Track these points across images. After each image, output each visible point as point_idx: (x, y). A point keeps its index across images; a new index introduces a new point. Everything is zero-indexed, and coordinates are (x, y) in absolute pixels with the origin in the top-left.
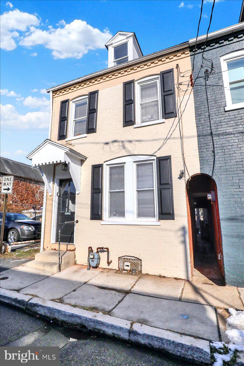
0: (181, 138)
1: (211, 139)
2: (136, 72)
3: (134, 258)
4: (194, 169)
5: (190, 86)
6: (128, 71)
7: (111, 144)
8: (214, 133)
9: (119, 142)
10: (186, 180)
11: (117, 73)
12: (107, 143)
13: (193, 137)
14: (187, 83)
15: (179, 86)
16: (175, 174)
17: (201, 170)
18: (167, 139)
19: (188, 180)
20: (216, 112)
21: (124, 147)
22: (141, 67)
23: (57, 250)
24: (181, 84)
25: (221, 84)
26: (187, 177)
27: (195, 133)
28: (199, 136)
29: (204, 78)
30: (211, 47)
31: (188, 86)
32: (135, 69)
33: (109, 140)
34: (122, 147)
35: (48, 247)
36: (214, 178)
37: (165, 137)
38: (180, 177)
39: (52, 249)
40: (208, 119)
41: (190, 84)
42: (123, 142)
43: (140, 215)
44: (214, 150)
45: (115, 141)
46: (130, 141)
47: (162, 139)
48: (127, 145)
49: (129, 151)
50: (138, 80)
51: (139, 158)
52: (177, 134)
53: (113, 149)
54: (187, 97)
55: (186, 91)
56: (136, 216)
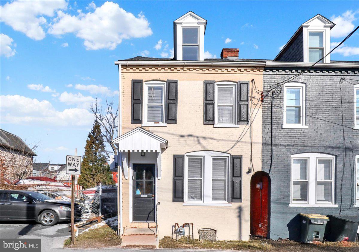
0: (251, 143)
1: (271, 147)
2: (217, 74)
3: (209, 230)
4: (258, 167)
5: (260, 101)
6: (209, 70)
7: (186, 138)
8: (273, 143)
9: (194, 137)
10: (252, 175)
11: (199, 68)
12: (182, 136)
13: (258, 143)
14: (259, 98)
15: (253, 99)
16: (245, 170)
17: (262, 169)
18: (238, 142)
19: (253, 175)
20: (276, 127)
21: (199, 142)
22: (222, 70)
23: (137, 228)
24: (254, 98)
25: (281, 106)
26: (253, 173)
27: (261, 141)
28: (263, 144)
29: (271, 97)
30: (279, 72)
31: (259, 101)
32: (216, 70)
33: (185, 133)
34: (197, 142)
35: (127, 226)
36: (270, 175)
37: (237, 140)
38: (248, 173)
39: (132, 227)
40: (270, 131)
41: (261, 99)
42: (197, 137)
43: (214, 198)
44: (272, 156)
45: (190, 136)
46: (204, 138)
47: (235, 141)
48: (202, 141)
49: (204, 147)
50: (218, 82)
51: (213, 154)
52: (247, 138)
53: (188, 142)
54: (256, 110)
55: (257, 105)
56: (211, 199)
